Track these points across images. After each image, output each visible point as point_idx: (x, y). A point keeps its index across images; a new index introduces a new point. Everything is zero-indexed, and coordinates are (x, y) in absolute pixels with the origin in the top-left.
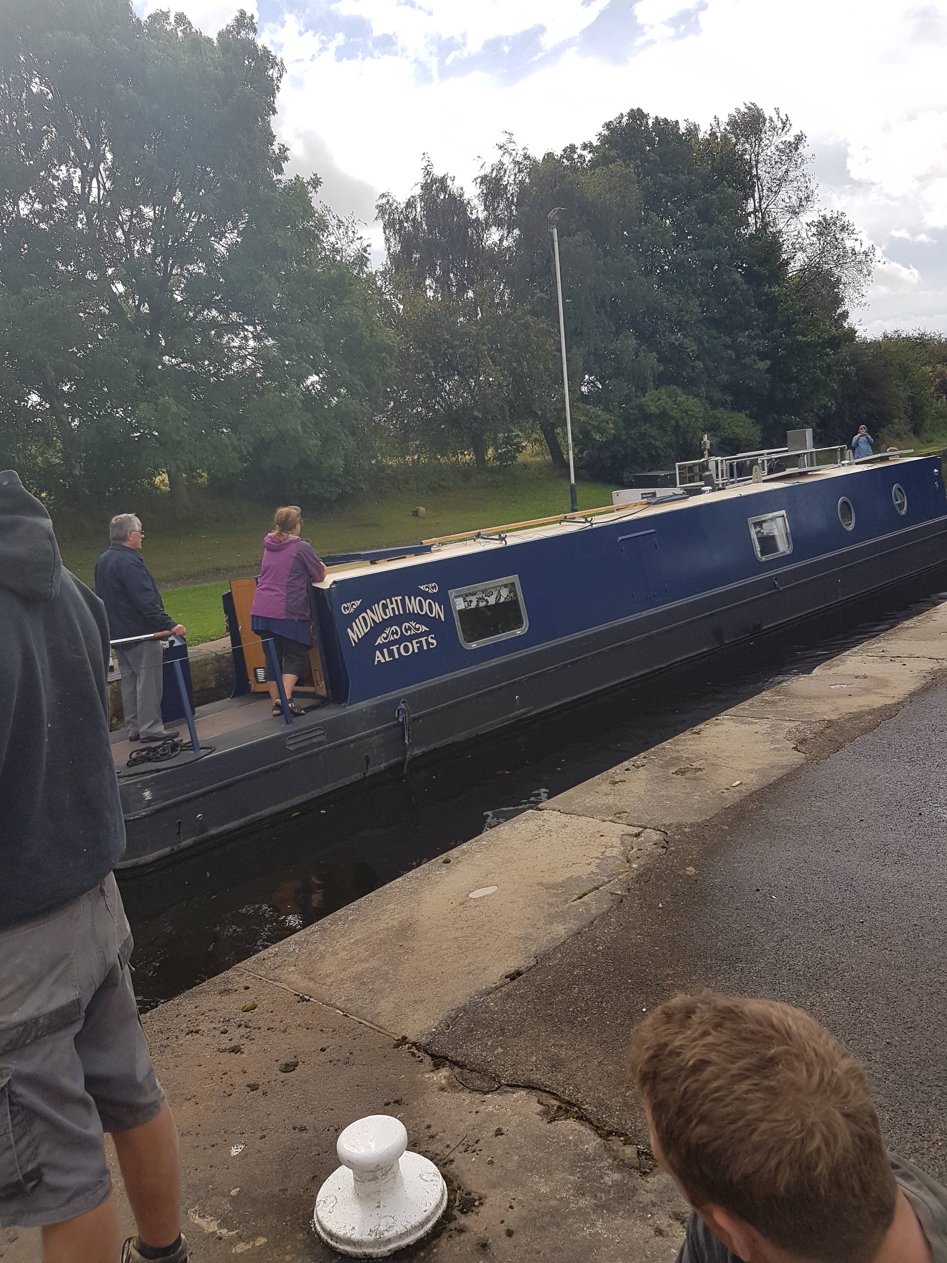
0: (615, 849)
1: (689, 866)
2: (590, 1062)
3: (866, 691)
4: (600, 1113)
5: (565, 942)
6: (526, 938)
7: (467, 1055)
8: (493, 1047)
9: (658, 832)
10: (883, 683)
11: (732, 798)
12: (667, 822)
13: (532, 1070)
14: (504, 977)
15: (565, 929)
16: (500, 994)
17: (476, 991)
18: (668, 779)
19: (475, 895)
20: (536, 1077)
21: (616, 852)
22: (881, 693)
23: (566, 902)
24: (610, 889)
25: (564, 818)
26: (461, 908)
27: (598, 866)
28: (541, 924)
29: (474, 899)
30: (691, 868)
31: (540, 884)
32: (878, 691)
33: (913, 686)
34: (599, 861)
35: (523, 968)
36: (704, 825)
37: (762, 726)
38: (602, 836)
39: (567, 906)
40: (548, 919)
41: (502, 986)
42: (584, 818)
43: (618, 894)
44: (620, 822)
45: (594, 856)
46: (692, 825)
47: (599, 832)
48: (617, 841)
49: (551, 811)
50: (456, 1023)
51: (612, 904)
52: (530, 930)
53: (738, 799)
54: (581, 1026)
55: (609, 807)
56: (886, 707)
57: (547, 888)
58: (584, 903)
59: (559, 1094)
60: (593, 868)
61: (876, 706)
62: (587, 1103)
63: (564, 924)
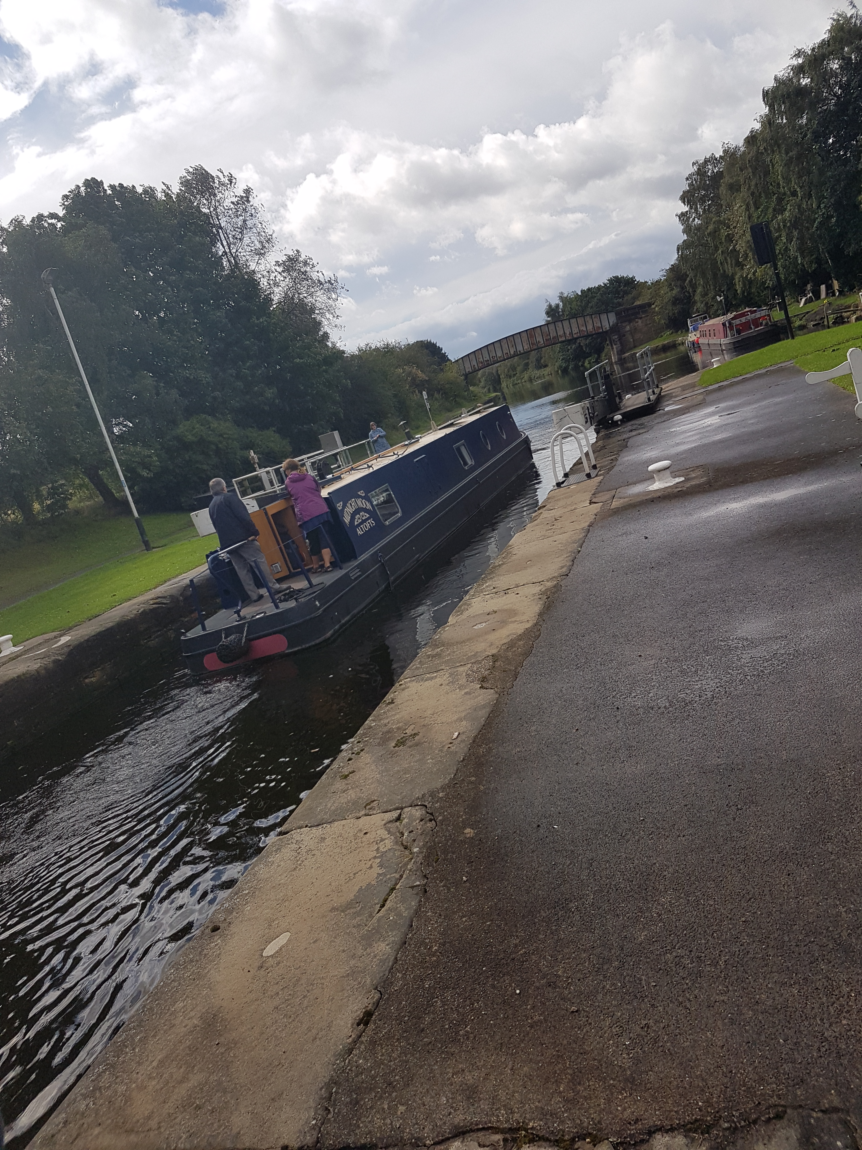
0: (386, 841)
1: (465, 828)
2: (501, 1074)
3: (504, 623)
4: (550, 1125)
5: (396, 958)
6: (353, 973)
7: (370, 1132)
8: (393, 1109)
9: (417, 808)
10: (512, 613)
11: (461, 750)
12: (418, 794)
13: (450, 1114)
14: (355, 1026)
15: (388, 945)
16: (363, 1047)
17: (334, 1055)
18: (393, 754)
19: (270, 950)
20: (459, 1118)
21: (388, 843)
22: (516, 621)
23: (371, 916)
24: (408, 884)
25: (317, 832)
26: (262, 972)
27: (381, 866)
28: (360, 952)
29: (272, 956)
30: (468, 830)
31: (333, 909)
32: (513, 619)
33: (536, 608)
34: (379, 860)
35: (370, 1007)
36: (453, 784)
37: (443, 678)
38: (366, 833)
39: (375, 920)
40: (364, 942)
41: (360, 1037)
42: (336, 823)
43: (418, 886)
44: (375, 812)
45: (370, 857)
46: (443, 788)
47: (360, 830)
48: (383, 833)
49: (298, 831)
50: (335, 1101)
51: (418, 898)
52: (352, 962)
53: (466, 750)
54: (468, 1038)
55: (355, 803)
56: (527, 631)
57: (343, 911)
58: (389, 909)
59: (495, 1125)
60: (377, 870)
61: (520, 632)
62: (530, 1120)
63: (384, 941)
